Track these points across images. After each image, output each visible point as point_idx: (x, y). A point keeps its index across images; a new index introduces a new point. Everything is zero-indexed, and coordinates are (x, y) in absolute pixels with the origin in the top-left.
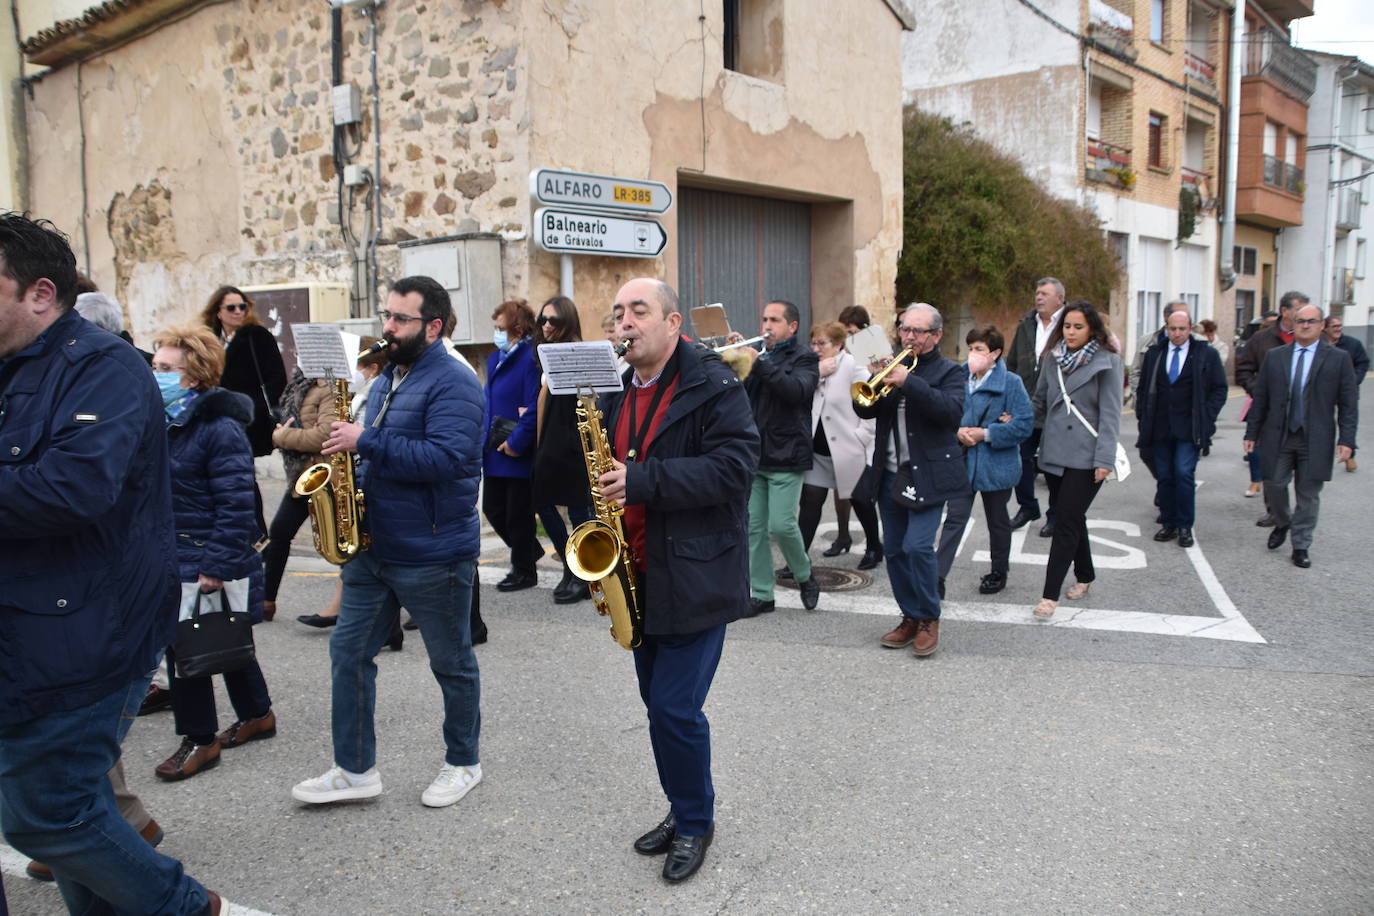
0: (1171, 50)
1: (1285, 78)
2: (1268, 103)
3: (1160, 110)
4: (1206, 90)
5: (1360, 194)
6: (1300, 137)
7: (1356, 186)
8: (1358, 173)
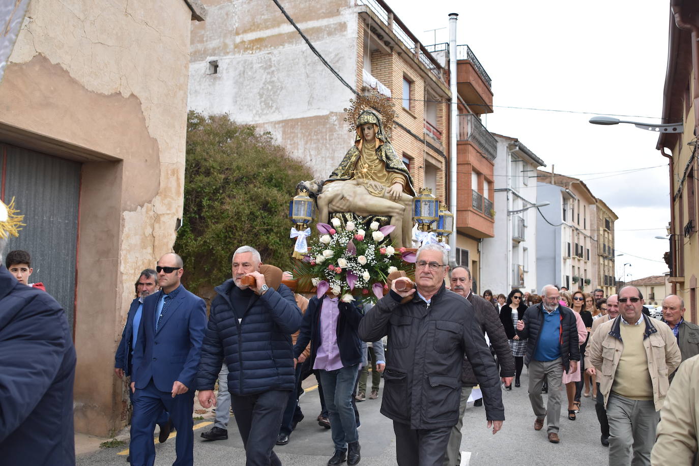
0: (416, 116)
1: (480, 144)
2: (473, 158)
3: (409, 153)
4: (437, 145)
5: (523, 220)
6: (490, 183)
7: (521, 215)
8: (521, 208)
